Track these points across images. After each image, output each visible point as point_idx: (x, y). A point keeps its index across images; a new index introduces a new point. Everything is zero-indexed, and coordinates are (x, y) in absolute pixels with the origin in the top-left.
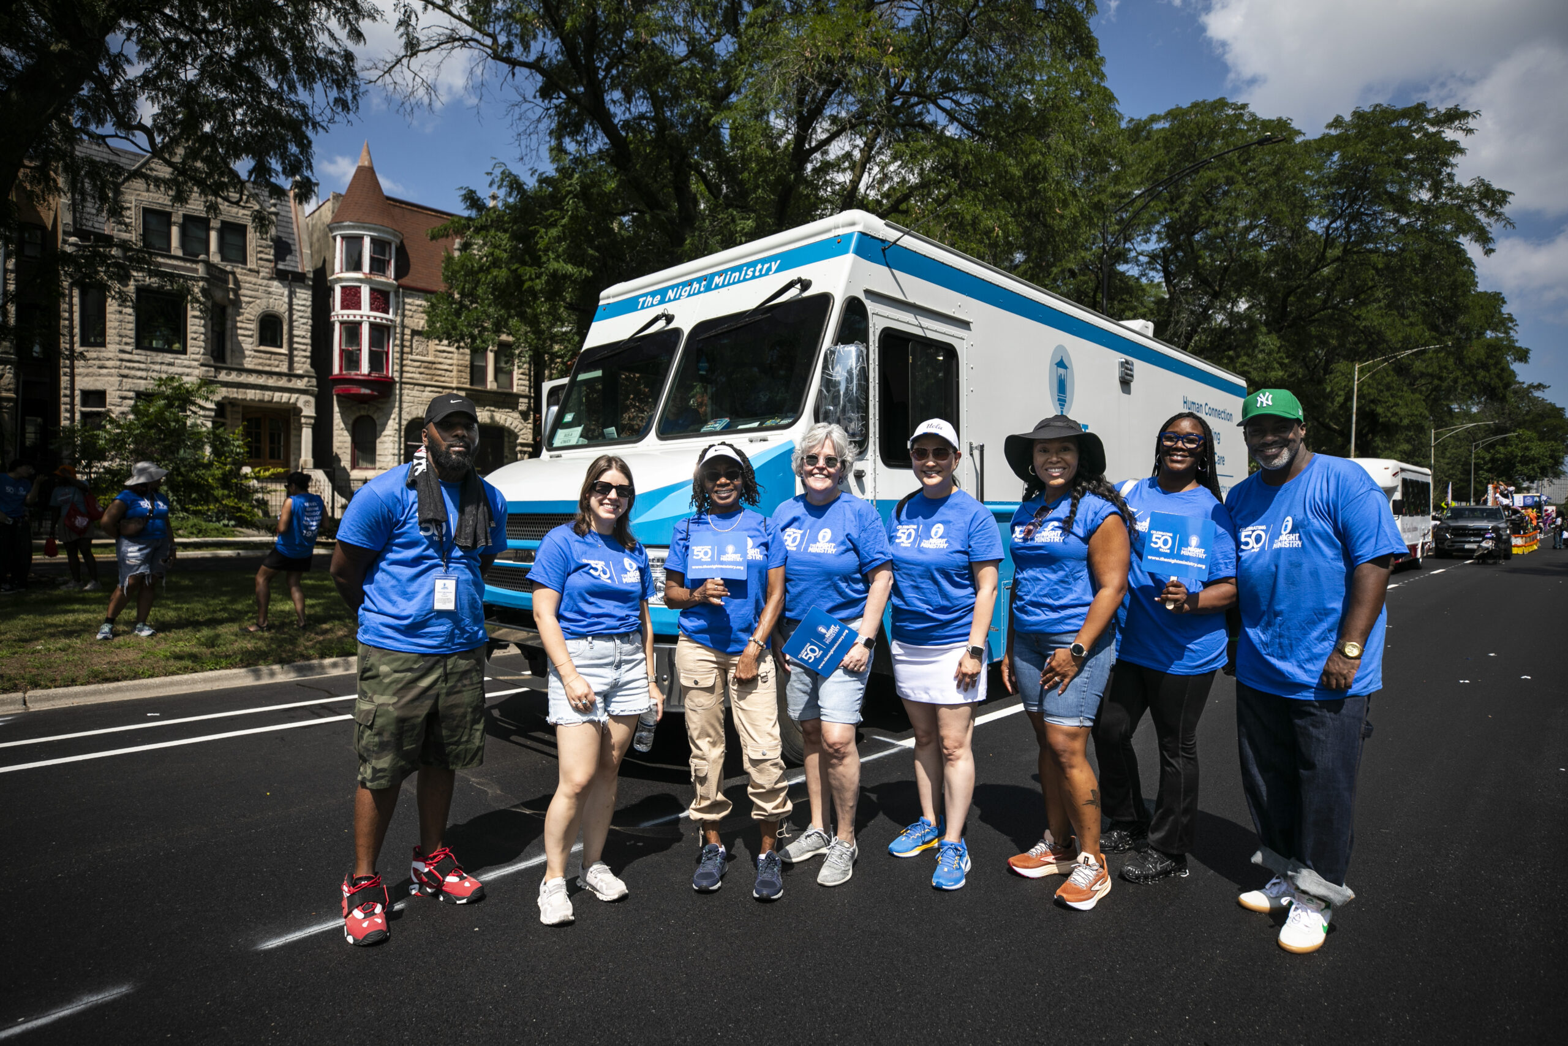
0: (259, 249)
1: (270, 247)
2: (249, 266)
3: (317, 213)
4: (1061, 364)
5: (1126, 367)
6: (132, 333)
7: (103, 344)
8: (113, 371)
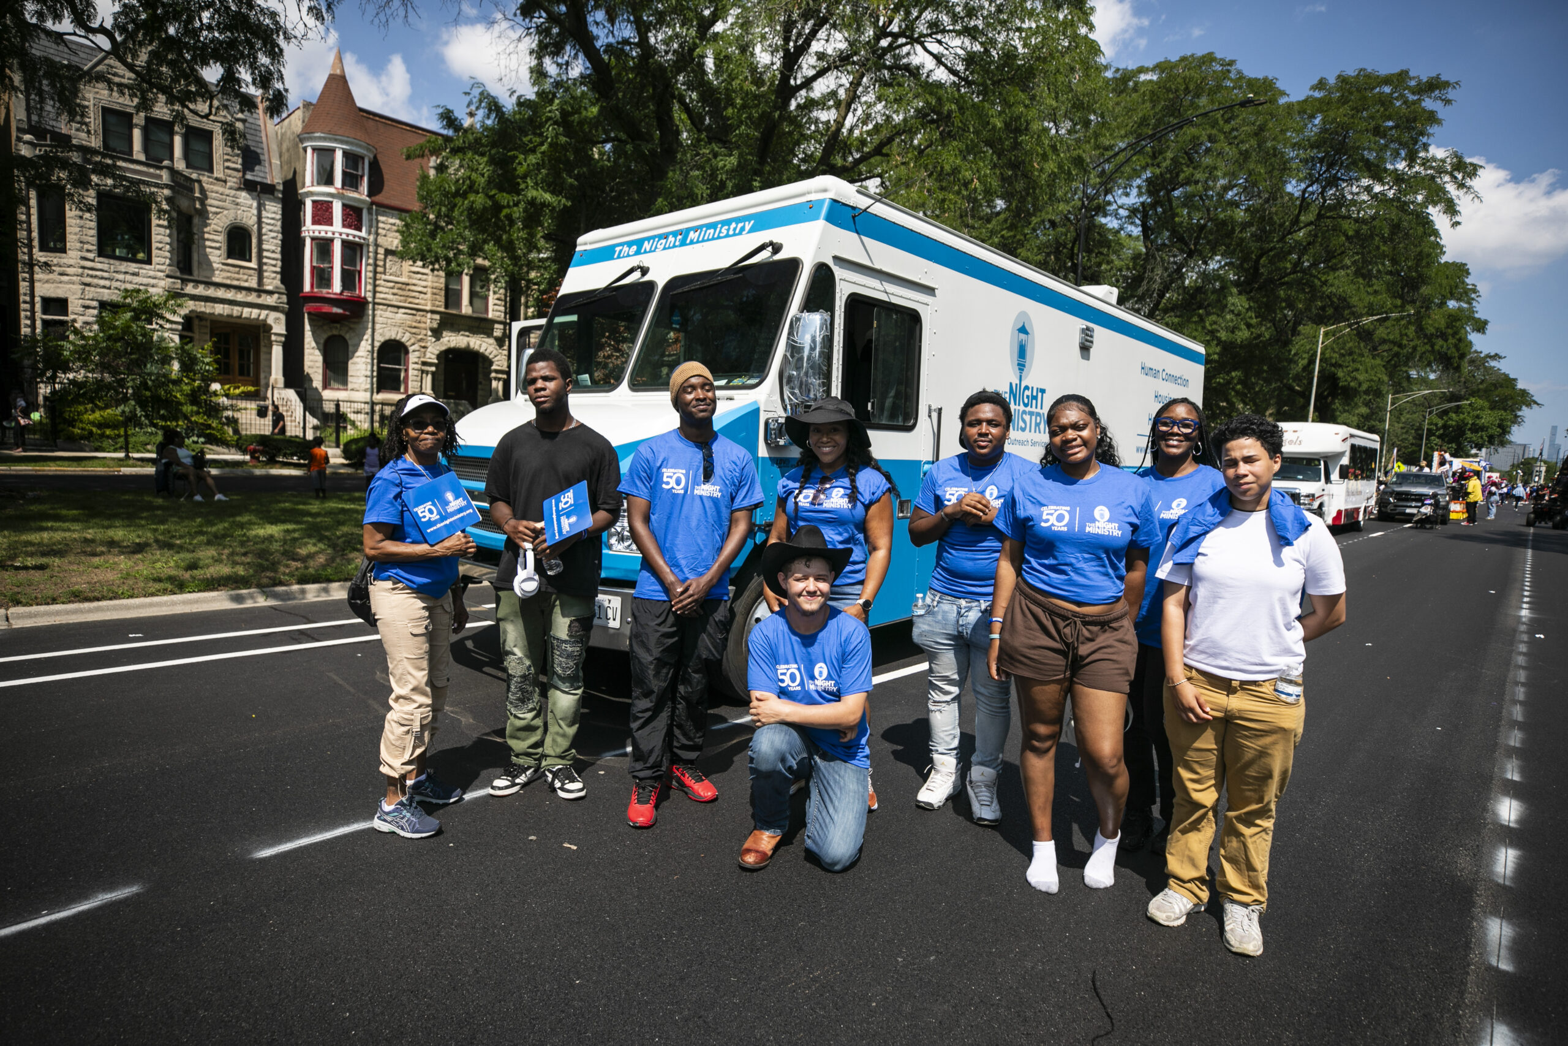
0: (226, 157)
1: (238, 155)
2: (215, 175)
3: (287, 121)
4: (1023, 330)
5: (1087, 333)
6: (94, 240)
7: (64, 250)
8: (75, 278)
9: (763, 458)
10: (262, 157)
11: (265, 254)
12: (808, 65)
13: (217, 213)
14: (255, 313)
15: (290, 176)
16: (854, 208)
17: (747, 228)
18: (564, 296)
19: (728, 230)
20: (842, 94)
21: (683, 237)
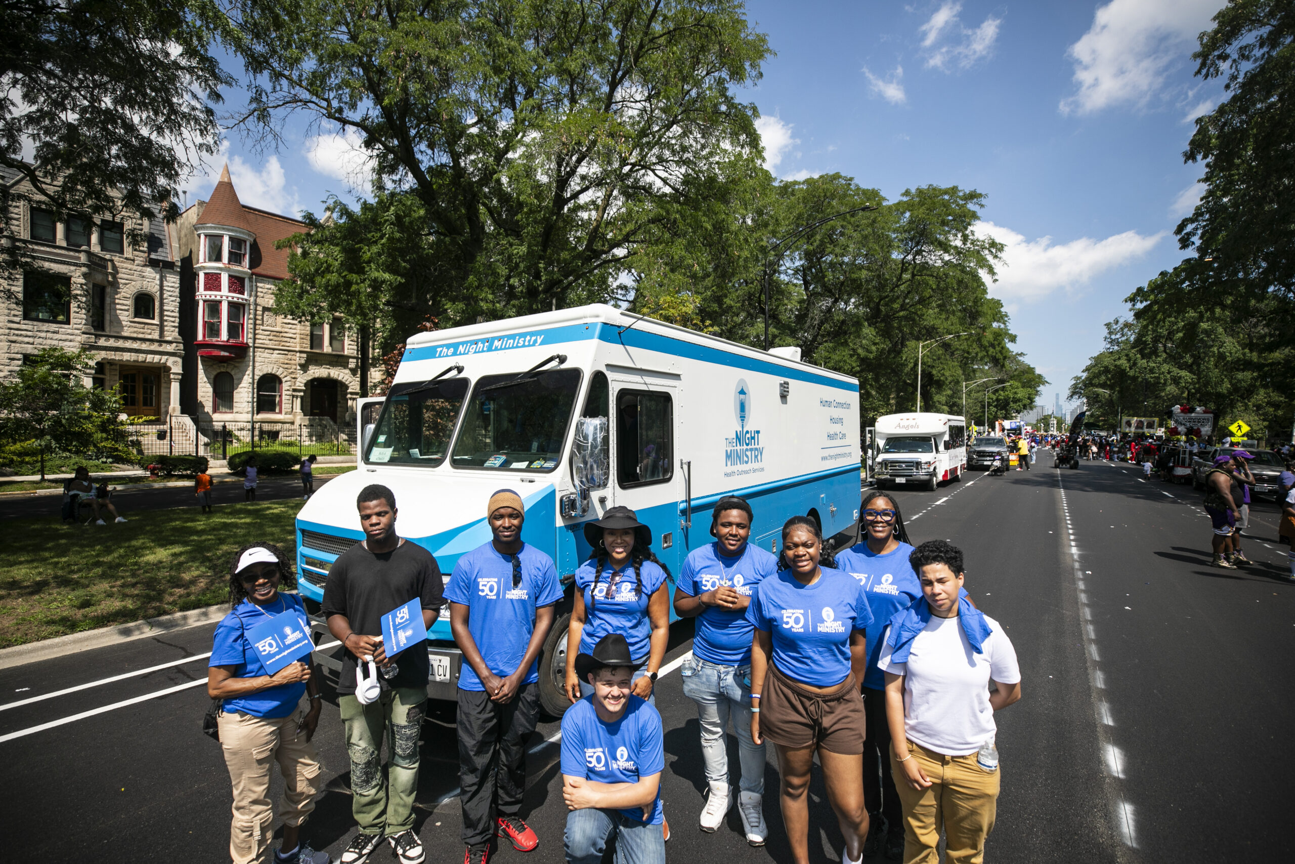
1: (144, 241)
2: (125, 255)
3: (181, 226)
4: (742, 392)
5: (784, 385)
6: (20, 307)
8: (2, 337)
9: (560, 528)
10: (164, 242)
11: (166, 313)
12: (575, 184)
13: (126, 284)
14: (157, 358)
15: (187, 254)
16: (619, 327)
17: (539, 341)
18: (398, 385)
19: (524, 341)
20: (599, 202)
21: (489, 344)
